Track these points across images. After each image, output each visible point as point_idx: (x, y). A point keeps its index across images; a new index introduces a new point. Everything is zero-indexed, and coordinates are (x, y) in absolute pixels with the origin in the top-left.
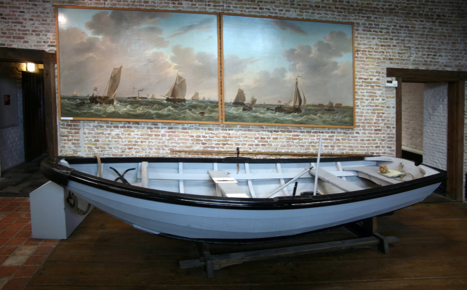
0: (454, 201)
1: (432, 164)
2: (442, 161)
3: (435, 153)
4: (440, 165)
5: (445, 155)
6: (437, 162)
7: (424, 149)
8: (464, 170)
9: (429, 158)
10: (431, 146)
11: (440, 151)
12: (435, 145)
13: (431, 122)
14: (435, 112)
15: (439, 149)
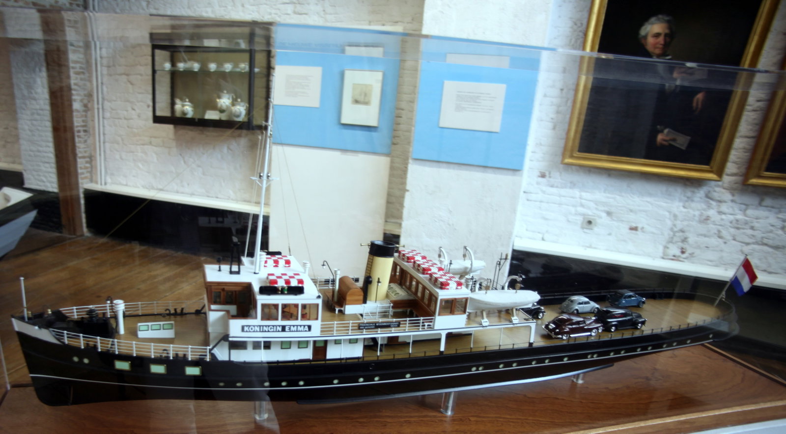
0: (74, 236)
1: (38, 185)
2: (50, 177)
3: (39, 166)
4: (49, 185)
5: (54, 165)
6: (44, 179)
7: (24, 162)
8: (80, 185)
9: (33, 176)
10: (32, 153)
11: (46, 161)
12: (39, 151)
13: (29, 112)
14: (32, 93)
15: (44, 157)
